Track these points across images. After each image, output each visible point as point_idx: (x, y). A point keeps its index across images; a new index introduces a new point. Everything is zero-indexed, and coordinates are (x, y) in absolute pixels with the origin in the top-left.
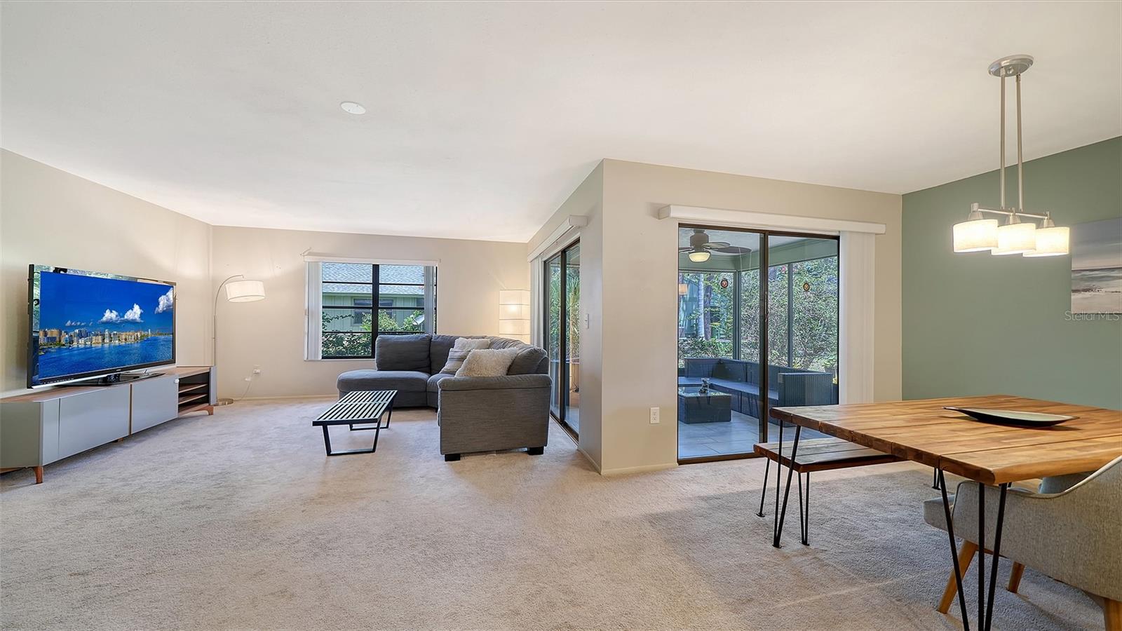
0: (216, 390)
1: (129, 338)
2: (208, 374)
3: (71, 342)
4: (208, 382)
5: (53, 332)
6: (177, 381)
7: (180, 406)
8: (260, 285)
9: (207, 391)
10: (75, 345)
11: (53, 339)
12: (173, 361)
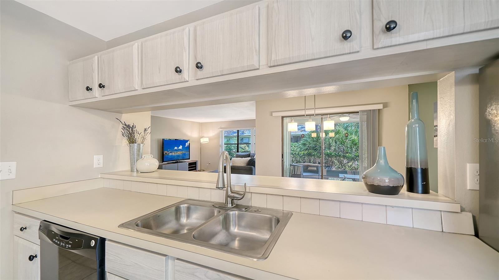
0: (198, 167)
1: (179, 153)
2: (196, 162)
3: (169, 154)
4: (196, 165)
5: (166, 152)
6: (188, 163)
7: (189, 167)
8: (208, 139)
9: (196, 167)
10: (170, 155)
11: (166, 153)
12: (189, 159)
